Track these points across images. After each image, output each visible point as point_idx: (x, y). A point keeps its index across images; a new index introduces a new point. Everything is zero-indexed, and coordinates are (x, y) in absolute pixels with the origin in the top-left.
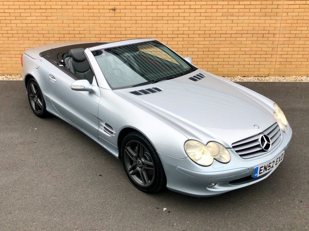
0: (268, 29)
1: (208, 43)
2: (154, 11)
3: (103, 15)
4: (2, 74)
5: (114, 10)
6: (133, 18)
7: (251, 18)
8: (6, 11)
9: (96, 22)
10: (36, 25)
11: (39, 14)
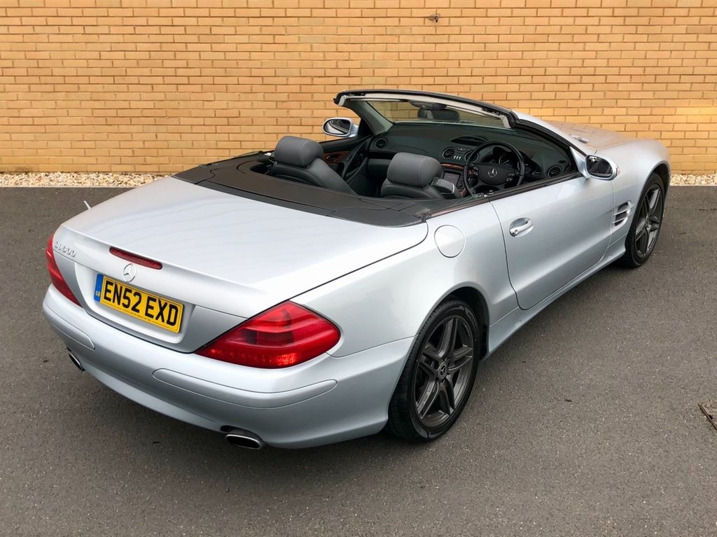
1: (650, 95)
2: (528, 21)
3: (408, 31)
4: (157, 174)
5: (436, 18)
6: (477, 39)
8: (177, 21)
9: (391, 47)
10: (246, 56)
11: (257, 30)
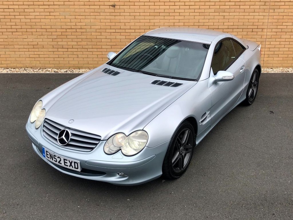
0: (257, 24)
2: (151, 7)
3: (103, 11)
4: (6, 68)
5: (114, 6)
6: (131, 14)
7: (241, 14)
8: (10, 7)
9: (97, 17)
10: (39, 20)
11: (42, 10)
